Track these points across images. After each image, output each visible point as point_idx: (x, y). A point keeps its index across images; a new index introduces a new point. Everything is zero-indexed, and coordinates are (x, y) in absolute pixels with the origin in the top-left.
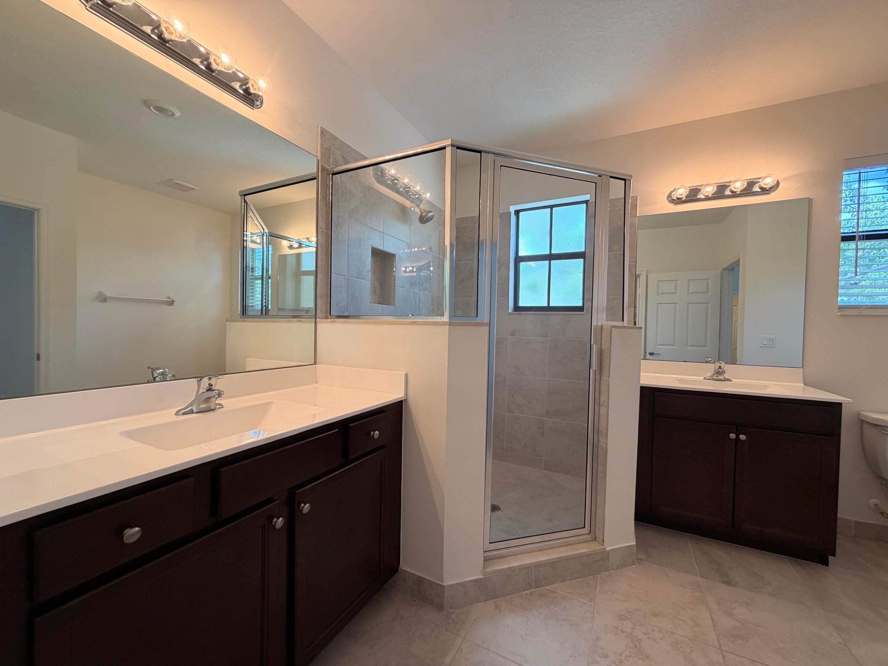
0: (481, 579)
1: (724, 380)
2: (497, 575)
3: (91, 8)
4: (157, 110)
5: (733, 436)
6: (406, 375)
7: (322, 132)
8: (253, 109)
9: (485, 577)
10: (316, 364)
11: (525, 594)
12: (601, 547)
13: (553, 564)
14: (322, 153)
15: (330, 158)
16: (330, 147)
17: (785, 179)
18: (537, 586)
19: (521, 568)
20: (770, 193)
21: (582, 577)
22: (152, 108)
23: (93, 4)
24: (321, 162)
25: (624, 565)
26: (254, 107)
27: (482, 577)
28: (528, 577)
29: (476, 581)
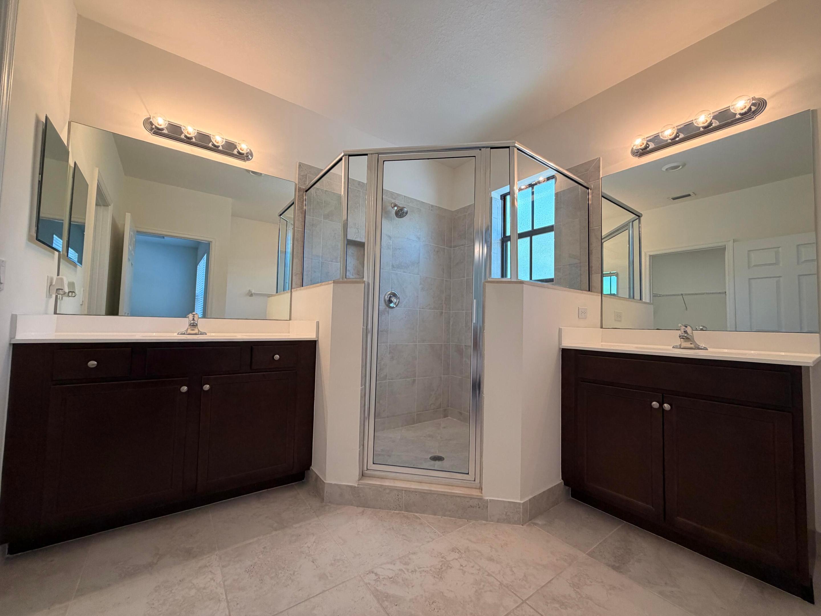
0: (355, 487)
1: (694, 348)
2: (370, 488)
3: (153, 133)
4: (253, 173)
5: (655, 404)
6: (318, 323)
7: (300, 165)
8: (246, 162)
9: (358, 486)
10: (291, 320)
11: (394, 513)
12: (480, 494)
13: (423, 494)
14: (299, 179)
15: (307, 181)
16: (307, 174)
17: (773, 96)
18: (407, 510)
19: (392, 489)
20: (753, 117)
21: (455, 517)
22: (251, 173)
23: (154, 132)
24: (298, 185)
25: (507, 520)
26: (245, 160)
27: (356, 486)
28: (399, 499)
29: (351, 487)
